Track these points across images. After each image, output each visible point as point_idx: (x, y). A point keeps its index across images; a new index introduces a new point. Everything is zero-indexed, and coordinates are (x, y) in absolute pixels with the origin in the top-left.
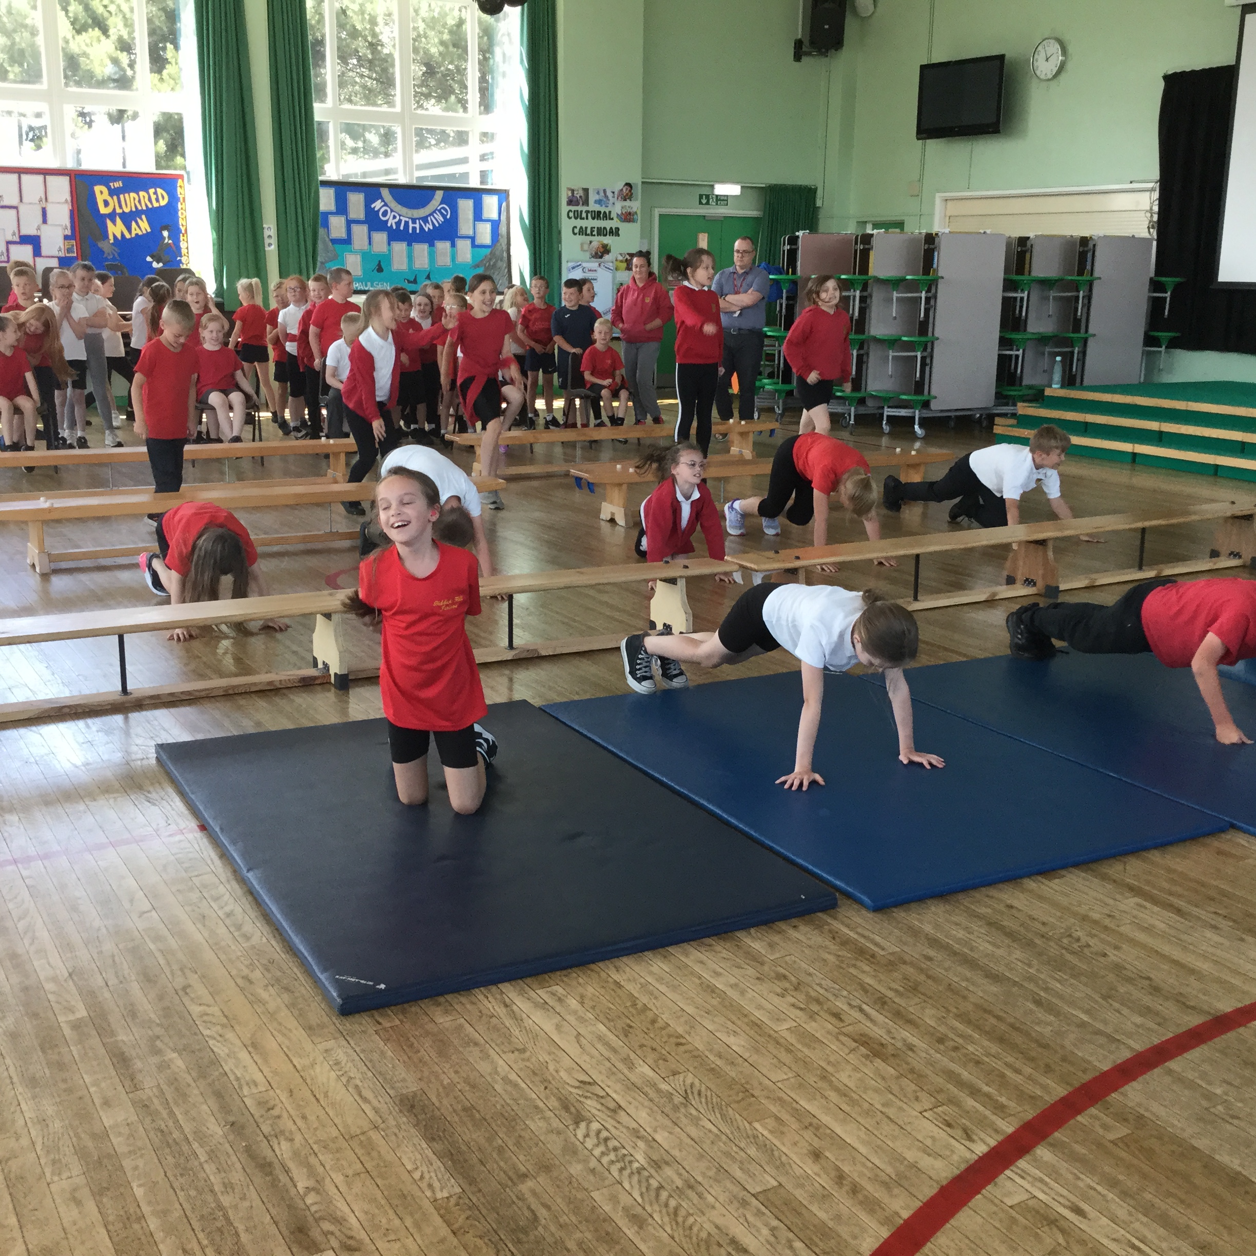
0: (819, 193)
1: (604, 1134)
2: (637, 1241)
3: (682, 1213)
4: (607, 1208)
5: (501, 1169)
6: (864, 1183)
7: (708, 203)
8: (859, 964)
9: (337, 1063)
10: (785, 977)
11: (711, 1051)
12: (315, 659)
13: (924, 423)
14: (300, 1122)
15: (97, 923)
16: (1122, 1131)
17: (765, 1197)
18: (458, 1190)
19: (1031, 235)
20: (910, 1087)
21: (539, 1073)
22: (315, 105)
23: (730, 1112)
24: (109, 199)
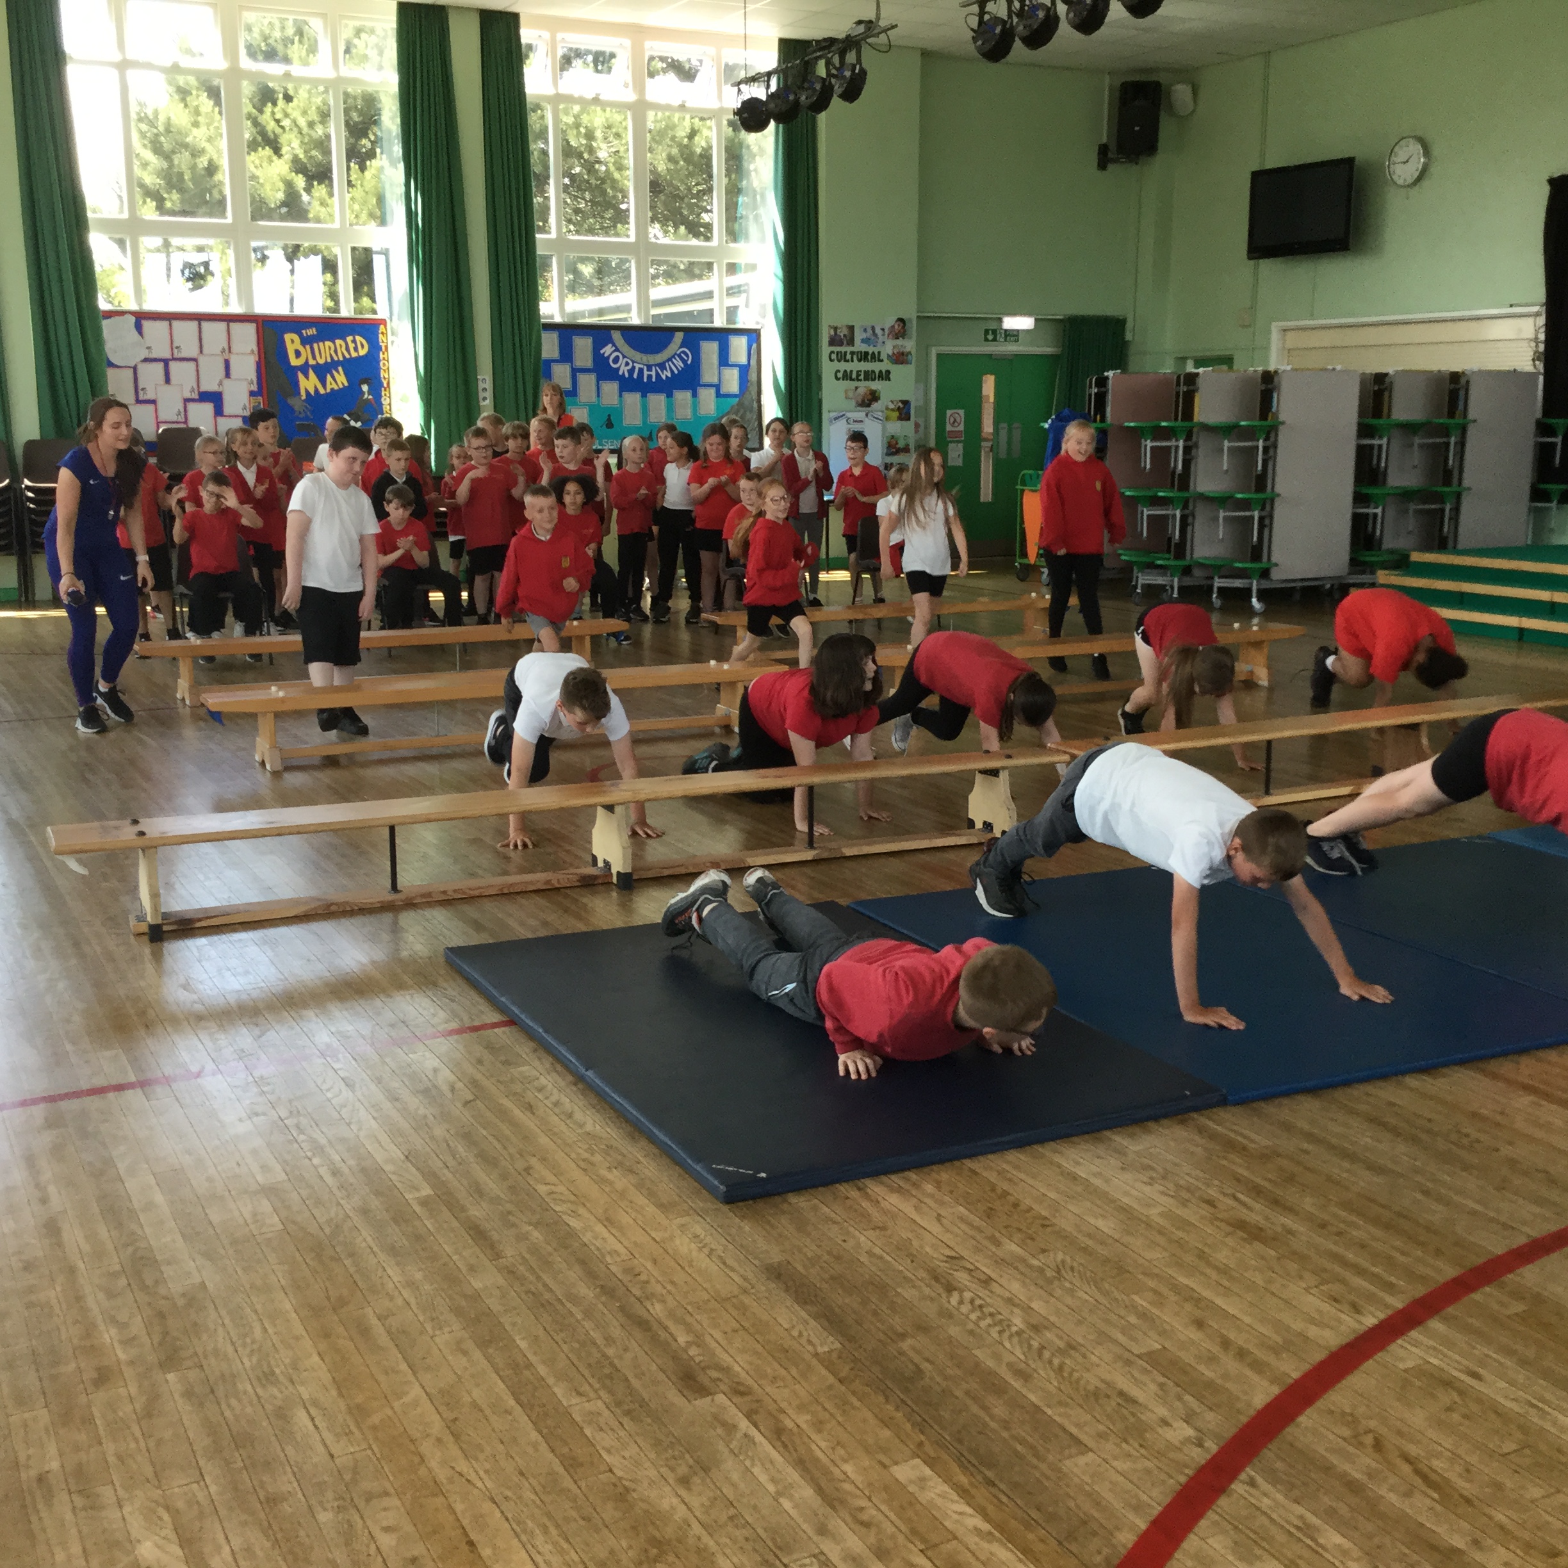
0: (1129, 325)
1: (978, 1302)
2: (1024, 1391)
3: (1066, 1369)
4: (991, 1363)
5: (878, 1328)
6: (1251, 1347)
7: (995, 340)
8: (1231, 1156)
9: (696, 1236)
10: (1152, 1169)
11: (1080, 1232)
12: (595, 858)
13: (1263, 595)
14: (669, 1287)
15: (422, 1111)
16: (1518, 1307)
17: (1152, 1358)
18: (837, 1345)
19: (1390, 370)
20: (1293, 1266)
21: (904, 1249)
22: (538, 236)
23: (1107, 1286)
24: (301, 348)
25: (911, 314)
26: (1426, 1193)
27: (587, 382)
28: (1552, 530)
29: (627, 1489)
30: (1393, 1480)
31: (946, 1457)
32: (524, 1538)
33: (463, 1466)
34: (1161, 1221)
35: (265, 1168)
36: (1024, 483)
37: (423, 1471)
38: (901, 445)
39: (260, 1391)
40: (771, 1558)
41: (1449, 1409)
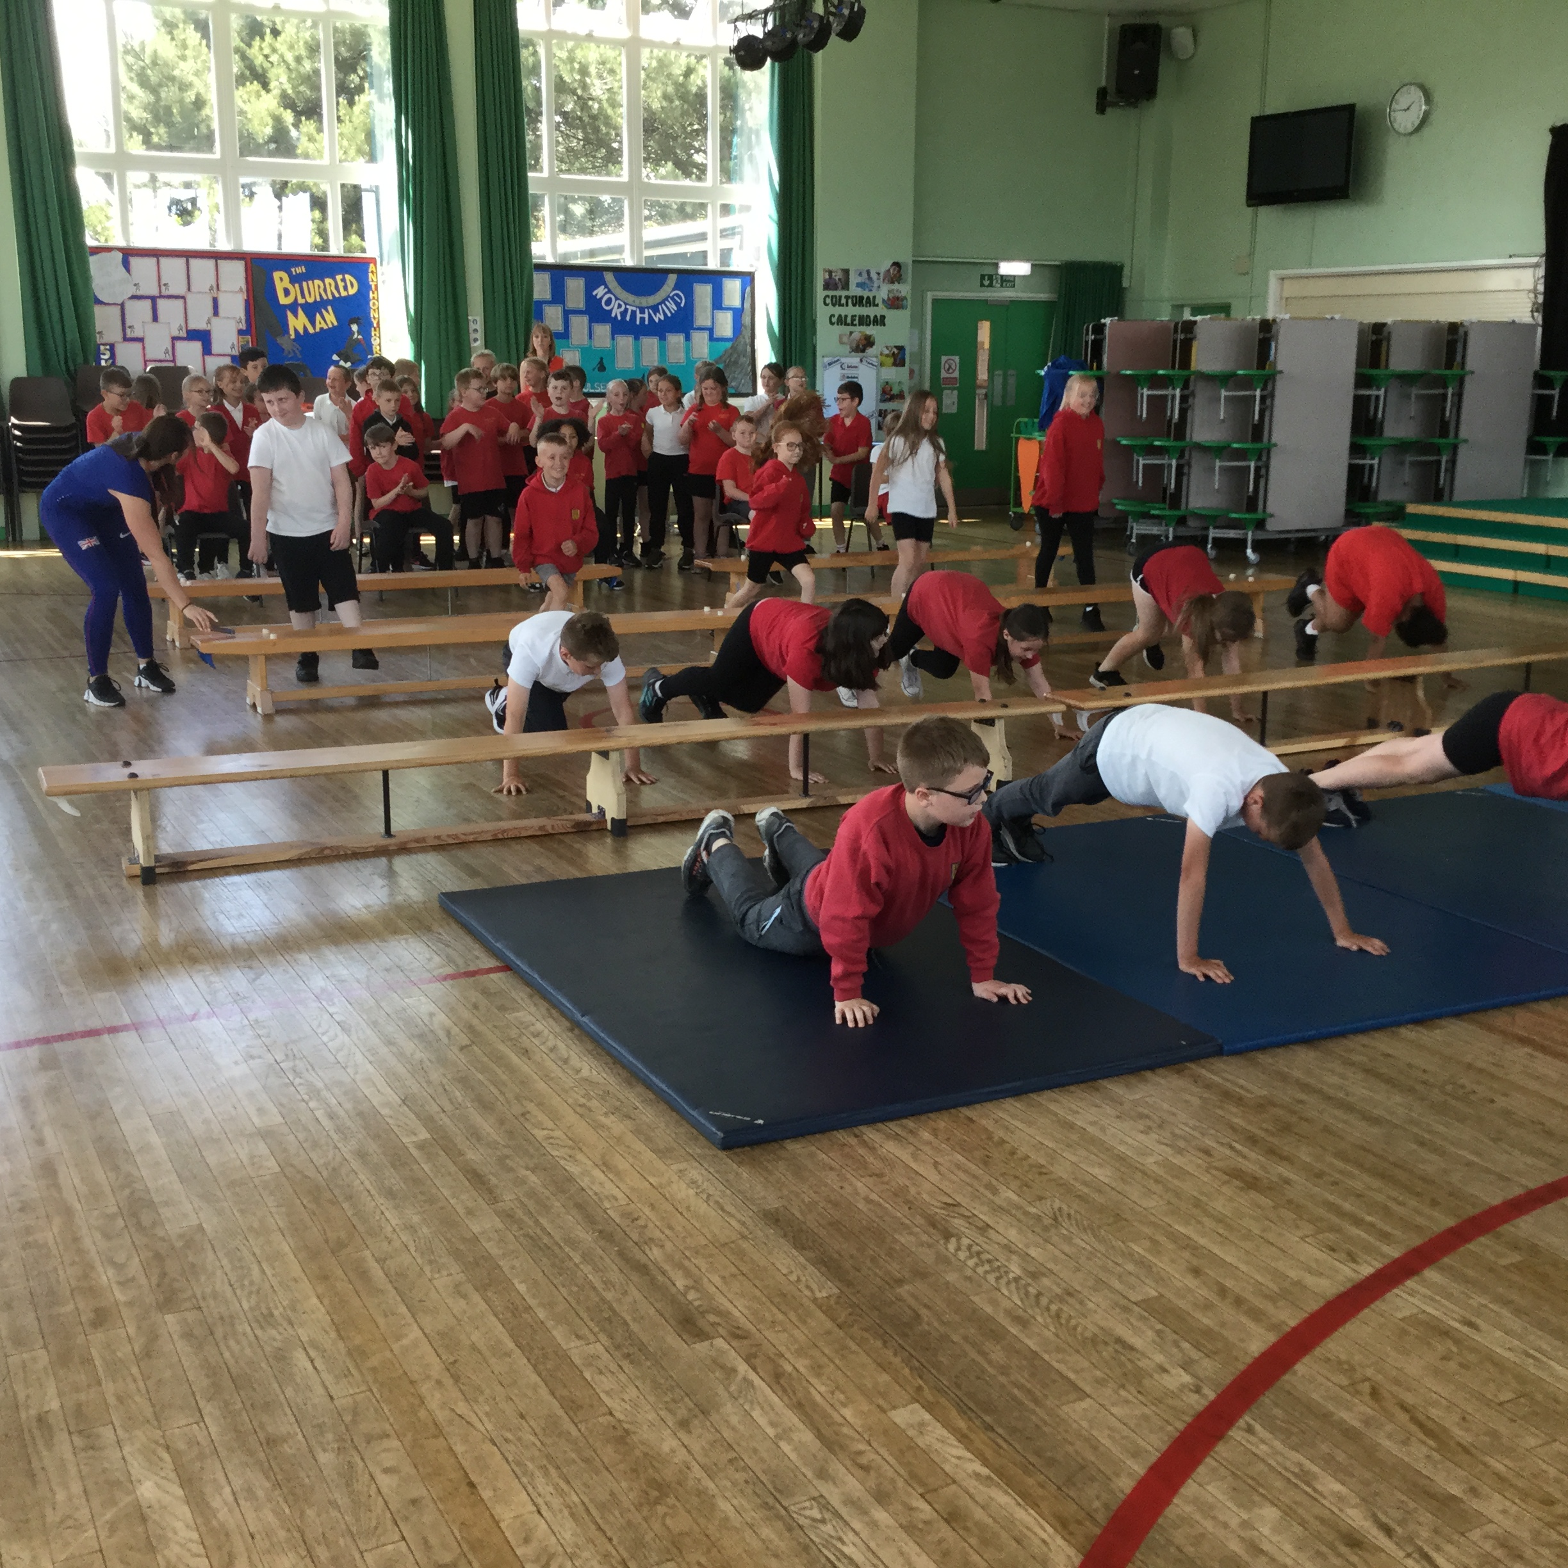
0: (1126, 271)
1: (975, 1248)
2: (1022, 1336)
3: (1064, 1316)
4: (989, 1309)
5: (876, 1274)
6: (1247, 1295)
7: (991, 285)
8: (1228, 1106)
9: (694, 1182)
10: (1147, 1117)
11: (1076, 1179)
12: (589, 805)
13: (1257, 546)
14: (667, 1232)
15: (418, 1055)
16: (1516, 1258)
17: (1147, 1304)
18: (836, 1291)
19: (1389, 320)
20: (1289, 1215)
21: (899, 1193)
22: (530, 174)
23: (1103, 1233)
24: (290, 287)
25: (906, 258)
26: (1422, 1144)
27: (579, 324)
28: (1547, 483)
29: (627, 1432)
30: (1389, 1427)
31: (943, 1400)
32: (524, 1480)
33: (462, 1408)
34: (1155, 1168)
35: (261, 1111)
36: (1019, 432)
37: (422, 1414)
38: (895, 391)
39: (259, 1332)
40: (771, 1501)
41: (1444, 1358)
